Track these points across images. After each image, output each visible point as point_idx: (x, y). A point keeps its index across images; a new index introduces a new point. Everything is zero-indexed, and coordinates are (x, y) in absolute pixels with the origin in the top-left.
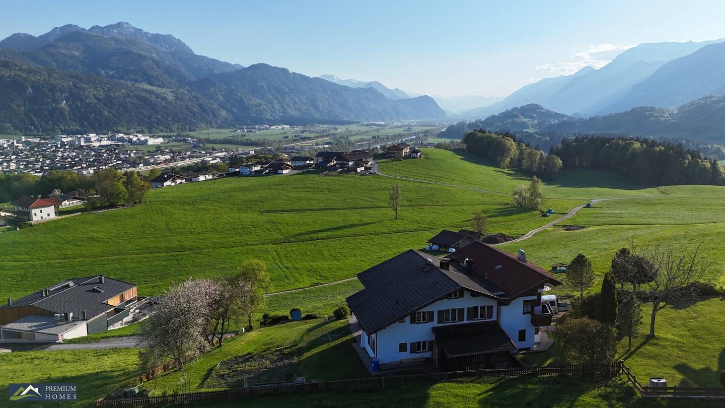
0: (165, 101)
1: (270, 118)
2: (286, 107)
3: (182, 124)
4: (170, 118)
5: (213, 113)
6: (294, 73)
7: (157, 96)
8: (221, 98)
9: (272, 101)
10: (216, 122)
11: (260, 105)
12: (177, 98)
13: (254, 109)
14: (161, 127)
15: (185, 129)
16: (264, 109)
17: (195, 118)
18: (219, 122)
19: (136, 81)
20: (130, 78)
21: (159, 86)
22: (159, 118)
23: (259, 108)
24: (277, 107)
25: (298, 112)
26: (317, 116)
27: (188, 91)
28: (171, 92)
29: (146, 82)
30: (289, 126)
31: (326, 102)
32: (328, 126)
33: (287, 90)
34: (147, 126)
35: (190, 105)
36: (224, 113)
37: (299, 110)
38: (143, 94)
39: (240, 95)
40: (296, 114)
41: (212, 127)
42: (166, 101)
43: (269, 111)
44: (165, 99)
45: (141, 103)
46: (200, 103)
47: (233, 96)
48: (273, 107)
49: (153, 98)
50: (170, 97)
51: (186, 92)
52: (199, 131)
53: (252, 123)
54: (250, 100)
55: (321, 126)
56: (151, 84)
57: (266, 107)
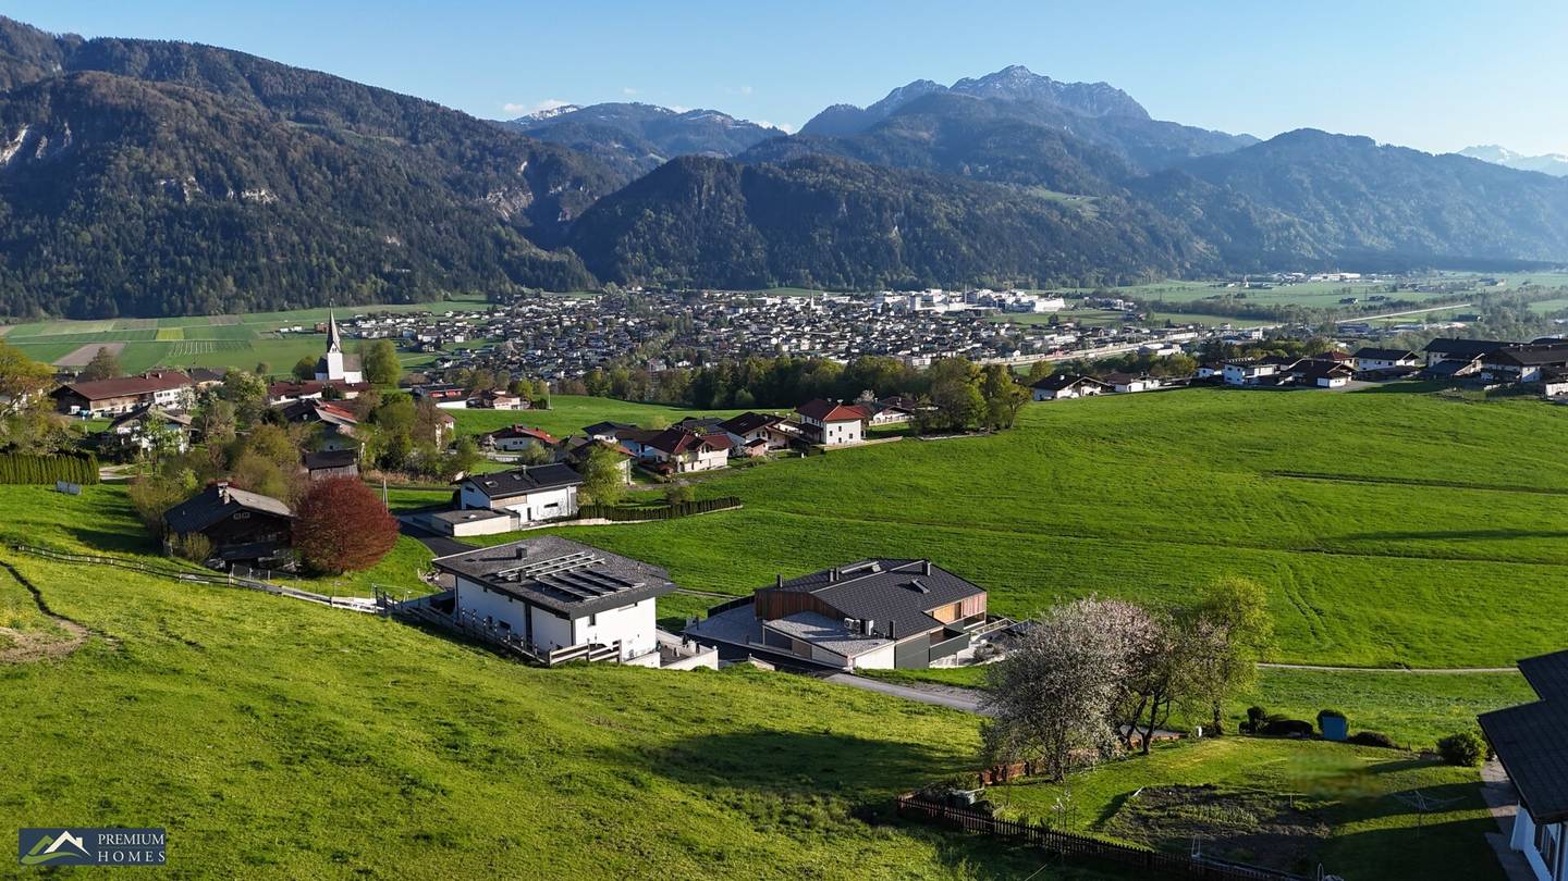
0: (1077, 223)
1: (1312, 255)
2: (1355, 228)
3: (1108, 270)
4: (1083, 258)
5: (1177, 246)
6: (1388, 145)
7: (1063, 212)
8: (1199, 213)
9: (1322, 215)
10: (1181, 266)
11: (1289, 225)
12: (1103, 215)
13: (1273, 235)
14: (1064, 277)
15: (1113, 280)
16: (1298, 234)
17: (1137, 256)
18: (1188, 266)
19: (1026, 182)
20: (1016, 177)
21: (1069, 192)
22: (1061, 256)
23: (1286, 233)
24: (1332, 227)
25: (1386, 240)
26: (1440, 248)
27: (1128, 199)
28: (1093, 202)
29: (1045, 184)
30: (1358, 275)
31: (1470, 214)
32: (1469, 274)
33: (1363, 189)
34: (1036, 273)
35: (1129, 229)
36: (1200, 245)
37: (1391, 236)
38: (1037, 208)
39: (1243, 203)
40: (1381, 244)
41: (1170, 275)
42: (1080, 221)
43: (1311, 239)
44: (1077, 217)
45: (1030, 227)
46: (1150, 224)
47: (1225, 207)
48: (1322, 230)
49: (1055, 217)
50: (1089, 213)
51: (1124, 201)
52: (1142, 284)
53: (1266, 267)
54: (1267, 215)
55: (1448, 273)
56: (1054, 188)
57: (1302, 230)
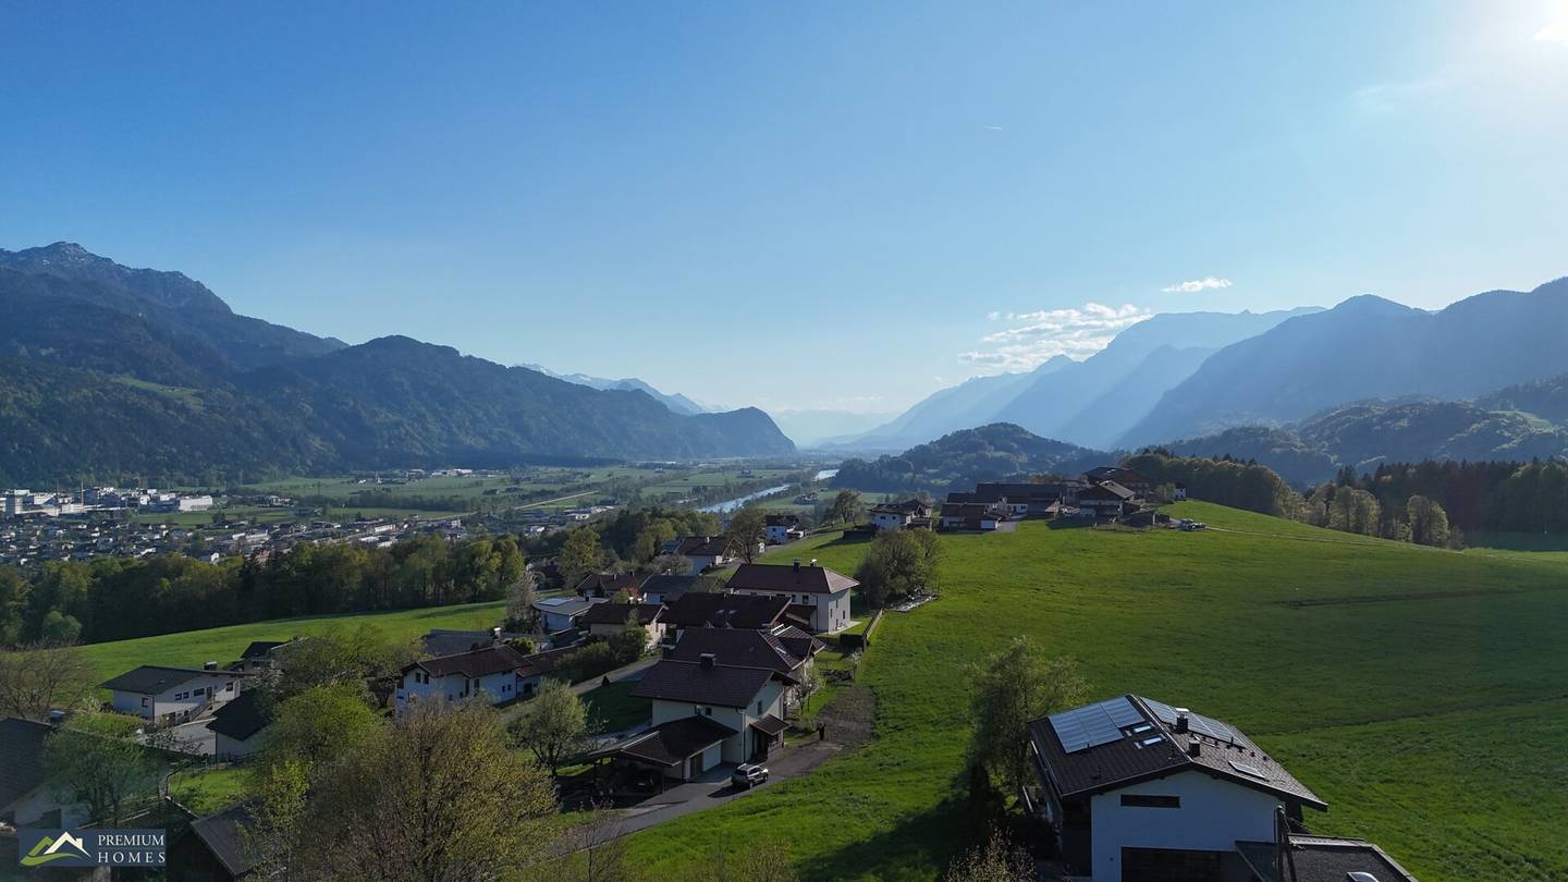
0: (184, 415)
1: (421, 453)
2: (455, 429)
3: (228, 467)
4: (198, 454)
5: (294, 442)
6: (470, 356)
7: (166, 403)
8: (309, 409)
9: (424, 416)
10: (303, 463)
11: (398, 425)
12: (211, 409)
13: (385, 432)
14: (179, 474)
15: (237, 477)
16: (407, 433)
17: (257, 452)
18: (309, 463)
19: (110, 370)
20: (95, 363)
21: (164, 382)
22: (171, 451)
23: (396, 432)
24: (436, 428)
25: (482, 441)
26: (525, 448)
27: (233, 392)
28: (194, 395)
29: (134, 373)
30: (470, 471)
31: (543, 418)
32: (559, 469)
33: (457, 393)
34: (145, 470)
35: (243, 422)
36: (316, 442)
37: (484, 436)
38: (133, 398)
39: (351, 403)
40: (481, 444)
41: (295, 473)
42: (188, 413)
43: (420, 438)
44: (183, 409)
45: (128, 418)
46: (264, 419)
47: (335, 406)
48: (426, 429)
49: (158, 408)
50: (195, 405)
51: (230, 396)
52: (268, 482)
53: (386, 464)
54: (375, 414)
55: (542, 469)
56: (145, 378)
57: (411, 431)
